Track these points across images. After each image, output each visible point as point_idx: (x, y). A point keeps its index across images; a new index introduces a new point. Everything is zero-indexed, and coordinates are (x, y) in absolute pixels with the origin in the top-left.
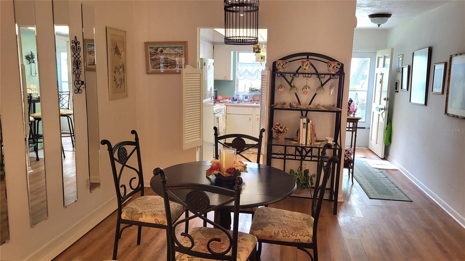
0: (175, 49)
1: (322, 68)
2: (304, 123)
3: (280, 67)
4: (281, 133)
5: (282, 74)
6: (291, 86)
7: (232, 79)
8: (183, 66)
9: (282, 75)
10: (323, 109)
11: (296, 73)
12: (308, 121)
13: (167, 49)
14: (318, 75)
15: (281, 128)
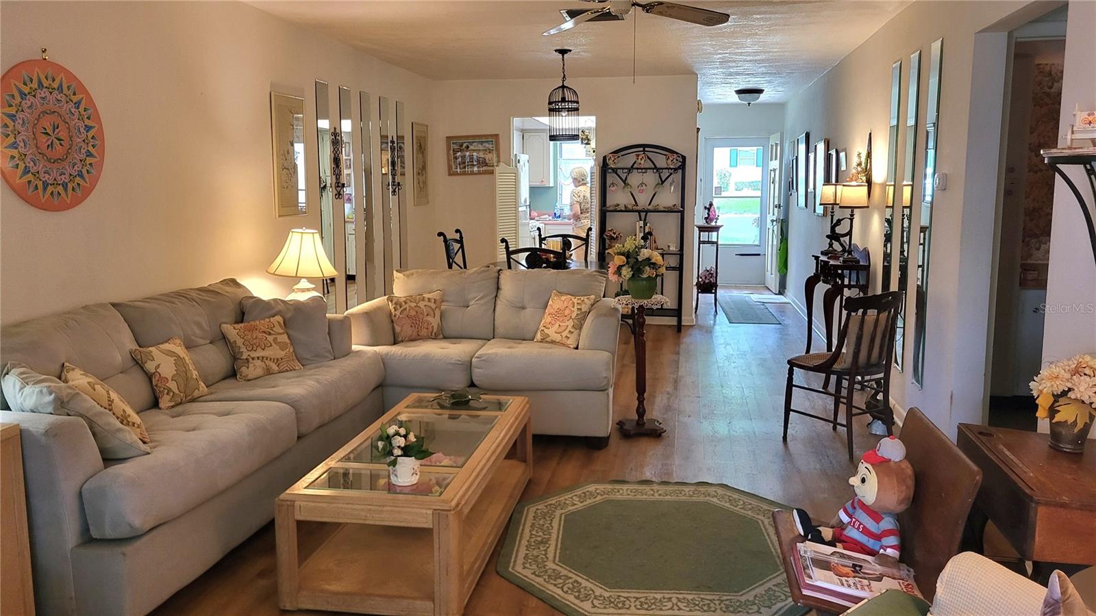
0: (484, 144)
1: (661, 161)
2: (641, 227)
3: (611, 161)
4: (614, 239)
5: (613, 169)
6: (625, 183)
7: (552, 185)
8: (495, 164)
9: (615, 171)
10: (662, 209)
11: (630, 170)
12: (645, 224)
13: (474, 144)
14: (657, 169)
15: (614, 233)
